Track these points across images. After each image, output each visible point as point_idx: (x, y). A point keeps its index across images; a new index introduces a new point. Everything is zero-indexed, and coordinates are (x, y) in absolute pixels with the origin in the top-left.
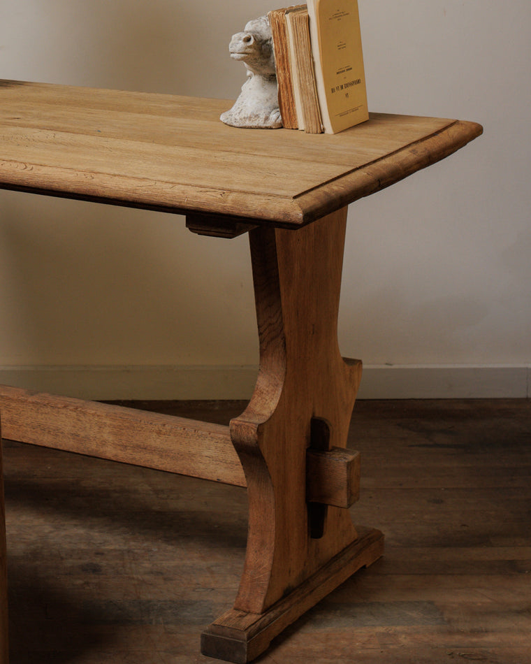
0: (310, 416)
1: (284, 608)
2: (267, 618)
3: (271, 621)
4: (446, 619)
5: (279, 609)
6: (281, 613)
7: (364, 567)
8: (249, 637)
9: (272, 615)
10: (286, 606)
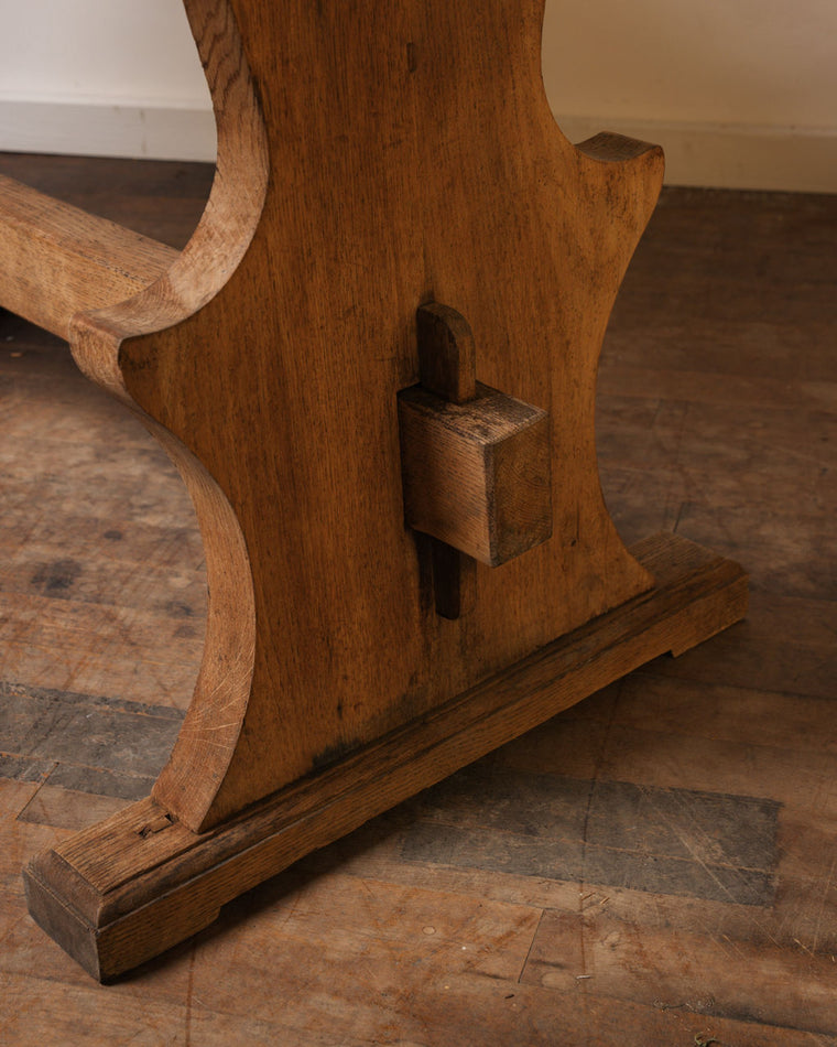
0: (415, 302)
1: (293, 812)
2: (211, 847)
3: (224, 855)
4: (776, 883)
5: (272, 816)
6: (276, 827)
7: (669, 654)
8: (109, 917)
9: (236, 834)
10: (306, 803)
